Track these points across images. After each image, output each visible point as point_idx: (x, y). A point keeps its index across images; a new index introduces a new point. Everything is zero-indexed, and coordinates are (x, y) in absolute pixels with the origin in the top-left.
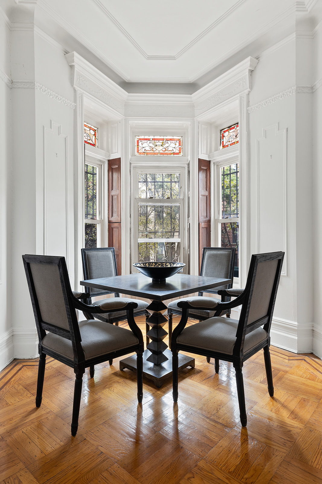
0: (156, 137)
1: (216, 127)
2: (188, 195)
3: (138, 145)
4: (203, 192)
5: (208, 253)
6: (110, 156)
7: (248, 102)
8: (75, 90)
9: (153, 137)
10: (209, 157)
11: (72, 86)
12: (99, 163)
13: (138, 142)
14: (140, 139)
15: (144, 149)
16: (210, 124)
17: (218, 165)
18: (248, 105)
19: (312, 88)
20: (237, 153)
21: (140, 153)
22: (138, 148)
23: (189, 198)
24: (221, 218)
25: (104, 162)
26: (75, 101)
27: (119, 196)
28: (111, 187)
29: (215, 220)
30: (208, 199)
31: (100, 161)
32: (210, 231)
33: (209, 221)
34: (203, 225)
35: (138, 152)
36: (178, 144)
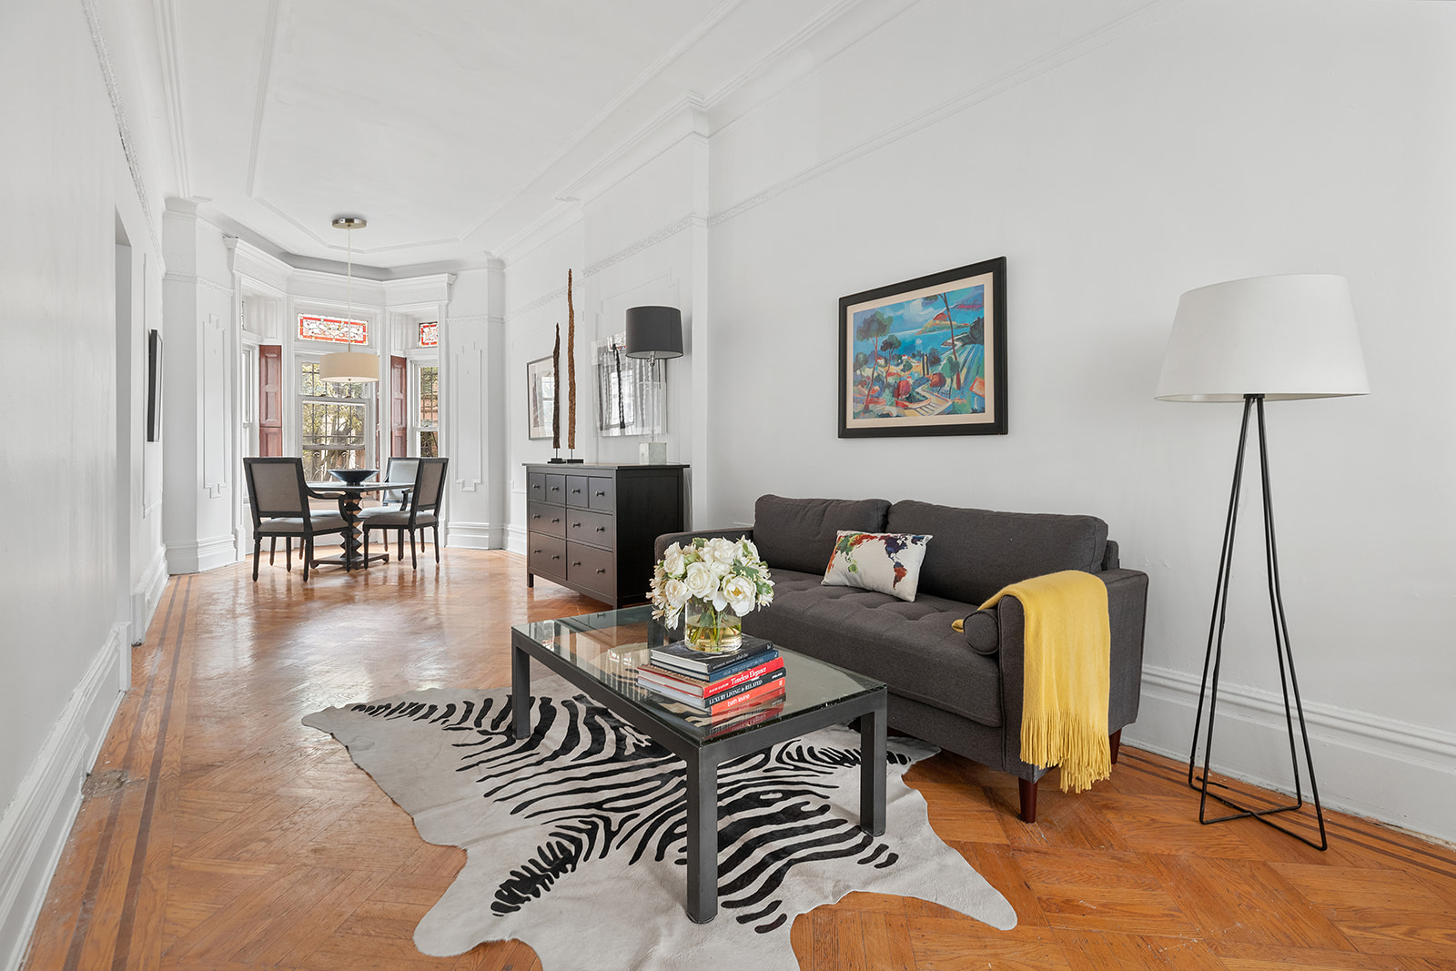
0: (329, 318)
1: (415, 319)
2: (377, 396)
3: (302, 325)
4: (397, 394)
5: (393, 463)
6: (262, 340)
7: (447, 313)
8: (233, 275)
9: (325, 318)
10: (405, 353)
11: (231, 270)
12: (247, 349)
13: (301, 321)
14: (305, 318)
15: (311, 331)
16: (407, 317)
17: (415, 363)
18: (447, 317)
19: (502, 319)
20: (437, 357)
21: (305, 337)
22: (301, 330)
23: (378, 400)
24: (419, 426)
25: (253, 348)
26: (233, 288)
27: (278, 395)
28: (264, 379)
29: (412, 428)
30: (403, 403)
31: (249, 346)
32: (406, 441)
33: (405, 429)
34: (396, 433)
35: (302, 334)
36: (361, 330)
